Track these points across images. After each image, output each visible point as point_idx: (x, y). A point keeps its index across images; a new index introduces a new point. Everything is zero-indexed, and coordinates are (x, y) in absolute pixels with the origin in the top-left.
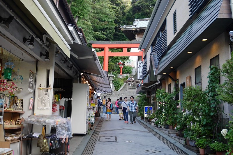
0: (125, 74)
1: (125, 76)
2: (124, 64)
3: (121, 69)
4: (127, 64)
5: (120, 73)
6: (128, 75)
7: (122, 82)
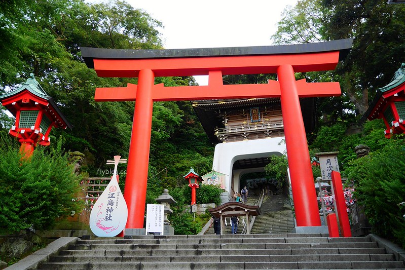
0: (204, 205)
1: (205, 209)
2: (200, 180)
3: (194, 190)
4: (206, 180)
5: (190, 203)
6: (213, 206)
7: (197, 222)
